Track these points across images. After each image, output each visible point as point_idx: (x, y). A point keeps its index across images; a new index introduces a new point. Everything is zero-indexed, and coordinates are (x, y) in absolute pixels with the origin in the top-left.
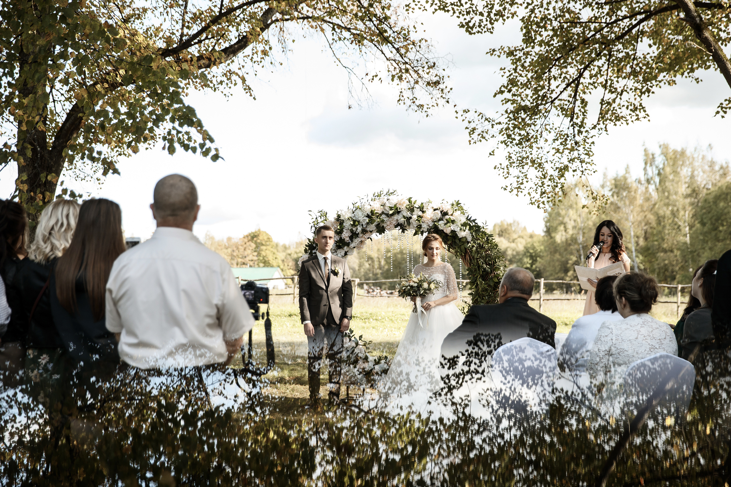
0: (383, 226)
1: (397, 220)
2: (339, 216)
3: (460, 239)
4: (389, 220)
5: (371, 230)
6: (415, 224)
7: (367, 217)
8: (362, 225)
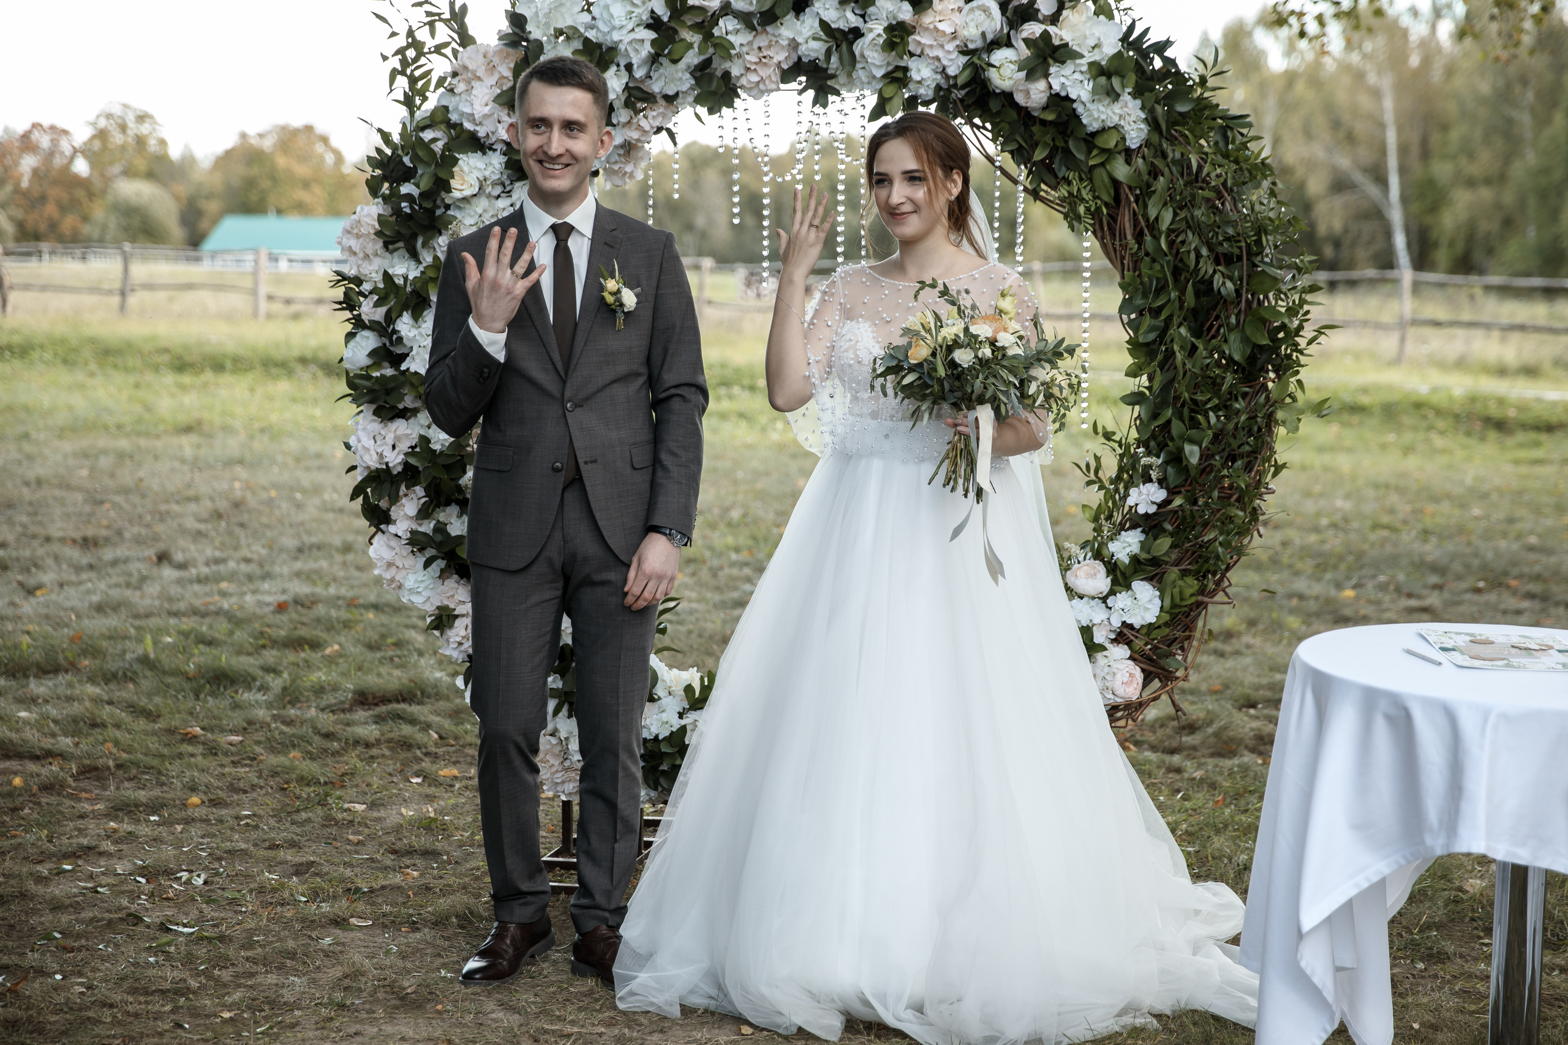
0: (727, 75)
1: (794, 45)
2: (517, 20)
3: (1090, 139)
4: (755, 46)
5: (671, 93)
6: (878, 63)
7: (648, 26)
8: (629, 67)
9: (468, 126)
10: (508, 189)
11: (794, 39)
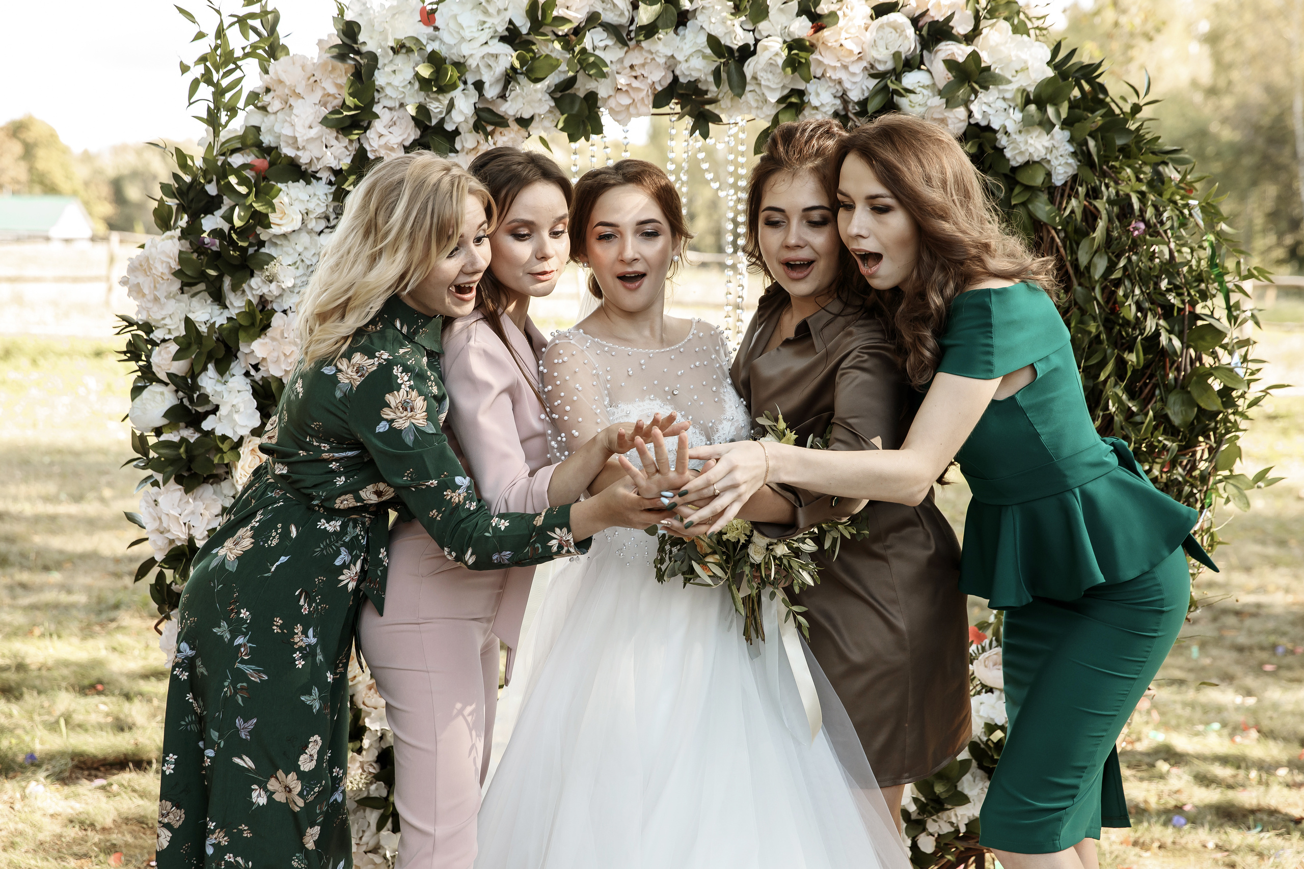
0: (591, 96)
2: (350, 30)
3: (1013, 175)
4: (627, 64)
5: (526, 116)
6: (773, 86)
7: (503, 39)
8: (479, 86)
9: (288, 151)
10: (332, 224)
11: (673, 56)
